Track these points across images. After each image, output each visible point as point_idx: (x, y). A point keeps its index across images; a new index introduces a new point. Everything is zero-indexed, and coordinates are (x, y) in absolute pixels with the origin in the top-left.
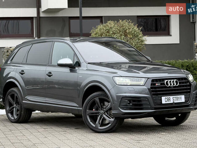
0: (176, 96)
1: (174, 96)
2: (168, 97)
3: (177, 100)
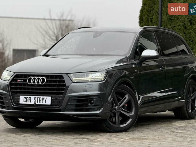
0: (39, 97)
3: (40, 101)
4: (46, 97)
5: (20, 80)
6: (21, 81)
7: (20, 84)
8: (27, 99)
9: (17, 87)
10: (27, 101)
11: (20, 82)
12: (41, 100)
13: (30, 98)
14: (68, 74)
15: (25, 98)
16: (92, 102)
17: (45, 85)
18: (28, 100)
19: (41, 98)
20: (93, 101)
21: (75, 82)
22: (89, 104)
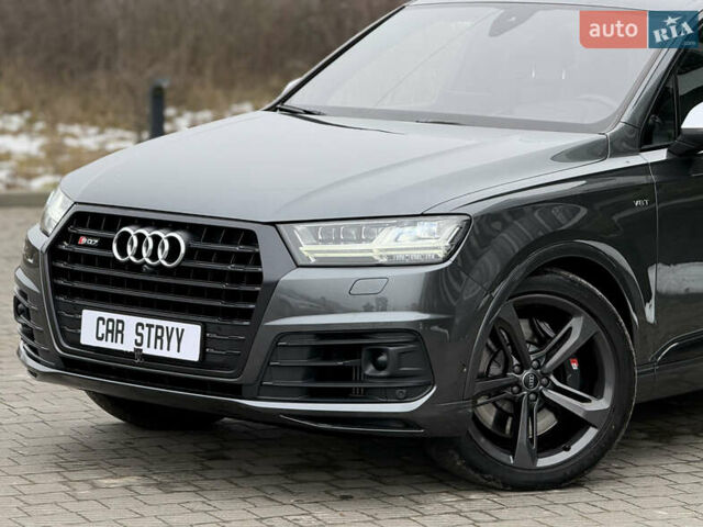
0: (156, 322)
1: (145, 321)
2: (116, 317)
3: (159, 341)
4: (180, 326)
5: (88, 236)
6: (90, 241)
7: (89, 260)
8: (110, 328)
9: (78, 268)
10: (110, 335)
11: (85, 245)
12: (161, 338)
13: (120, 325)
14: (281, 227)
15: (101, 322)
16: (383, 358)
17: (180, 271)
18: (112, 332)
19: (162, 328)
20: (388, 355)
21: (313, 261)
22: (370, 370)
